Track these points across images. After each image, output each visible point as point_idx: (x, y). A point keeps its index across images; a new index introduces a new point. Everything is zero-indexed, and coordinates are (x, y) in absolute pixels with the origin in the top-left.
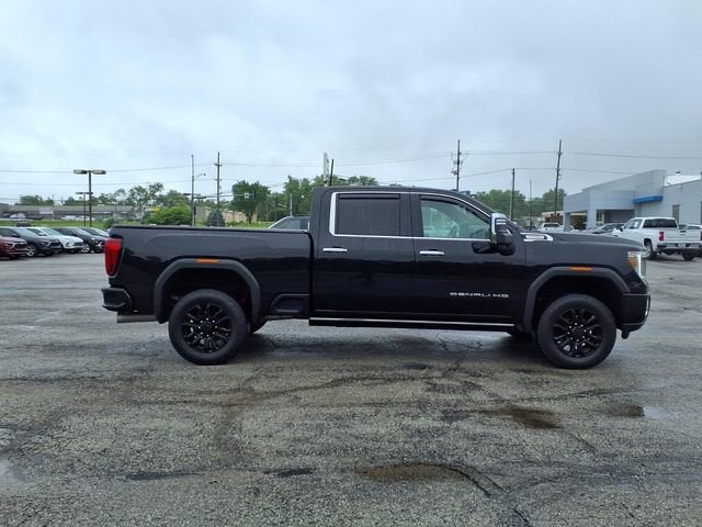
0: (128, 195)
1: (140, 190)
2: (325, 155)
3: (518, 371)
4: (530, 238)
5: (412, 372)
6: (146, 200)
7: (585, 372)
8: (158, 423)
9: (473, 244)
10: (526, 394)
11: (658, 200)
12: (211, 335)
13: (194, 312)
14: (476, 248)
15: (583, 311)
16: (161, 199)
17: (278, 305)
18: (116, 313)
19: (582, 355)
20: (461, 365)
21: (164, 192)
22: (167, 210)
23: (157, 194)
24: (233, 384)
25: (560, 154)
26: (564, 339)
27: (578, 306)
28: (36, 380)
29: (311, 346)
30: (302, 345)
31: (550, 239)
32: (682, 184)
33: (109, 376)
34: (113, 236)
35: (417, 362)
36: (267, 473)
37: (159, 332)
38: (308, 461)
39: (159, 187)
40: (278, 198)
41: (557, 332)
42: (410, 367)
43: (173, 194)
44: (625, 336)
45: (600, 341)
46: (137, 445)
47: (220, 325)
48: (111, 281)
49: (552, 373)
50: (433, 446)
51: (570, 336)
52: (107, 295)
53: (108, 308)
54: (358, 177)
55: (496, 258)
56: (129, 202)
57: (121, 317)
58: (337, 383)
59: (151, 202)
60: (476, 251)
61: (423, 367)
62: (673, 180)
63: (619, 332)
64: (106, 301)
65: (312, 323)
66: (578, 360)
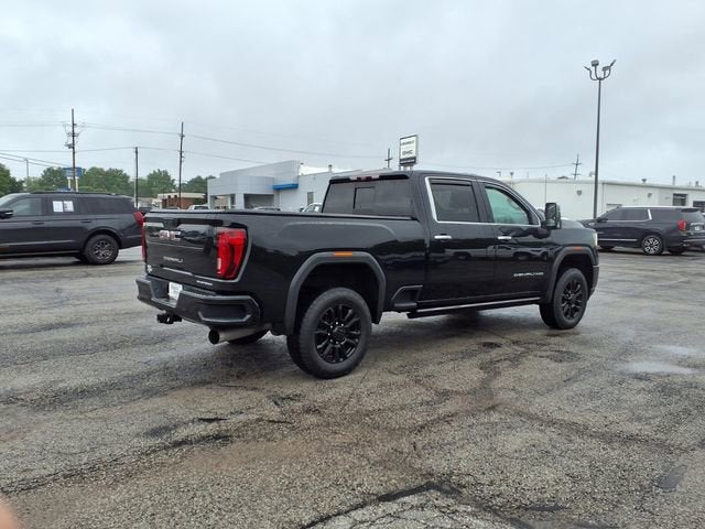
11: (295, 187)
15: (575, 282)
19: (573, 317)
25: (182, 136)
27: (573, 279)
32: (315, 175)
45: (581, 305)
47: (352, 328)
55: (531, 238)
62: (305, 170)
66: (572, 321)
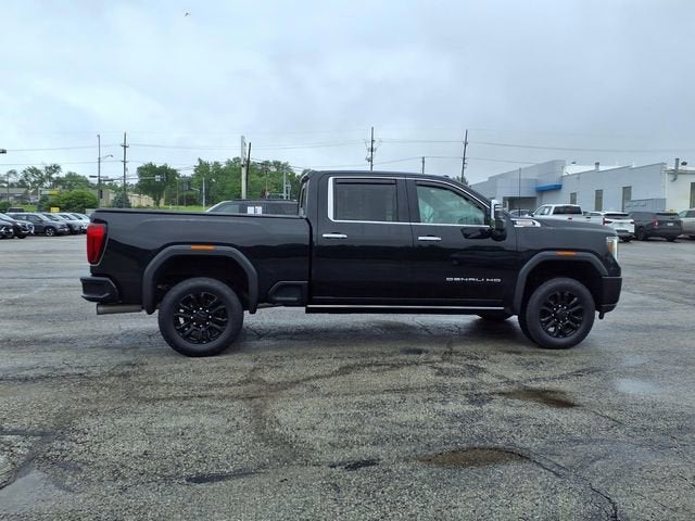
0: (21, 176)
1: (34, 171)
2: (243, 138)
3: (510, 352)
4: (520, 224)
5: (412, 357)
6: (41, 182)
7: (568, 351)
8: (185, 421)
9: (463, 229)
10: (530, 375)
11: (557, 188)
12: (205, 325)
13: (187, 302)
14: (466, 233)
15: (566, 294)
16: (59, 181)
17: (277, 292)
18: (95, 304)
19: (565, 336)
20: (455, 348)
21: (62, 174)
22: (66, 193)
23: (54, 176)
24: (240, 376)
25: (466, 144)
26: (549, 321)
27: (562, 289)
28: (14, 379)
29: (296, 334)
30: (285, 333)
31: (538, 224)
32: (578, 174)
33: (97, 371)
34: (95, 221)
35: (412, 347)
36: (333, 466)
37: (147, 322)
38: (367, 452)
39: (56, 168)
40: (189, 181)
41: (544, 313)
42: (408, 352)
43: (71, 176)
44: (601, 317)
45: (580, 322)
46: (178, 444)
47: (217, 315)
48: (92, 269)
49: (540, 353)
50: (477, 431)
51: (554, 318)
52: (88, 285)
53: (86, 298)
54: (271, 161)
55: (489, 242)
56: (22, 184)
57: (101, 309)
58: (345, 370)
59: (47, 184)
60: (466, 236)
61: (420, 352)
63: (597, 313)
64: (85, 291)
65: (309, 311)
66: (562, 340)
